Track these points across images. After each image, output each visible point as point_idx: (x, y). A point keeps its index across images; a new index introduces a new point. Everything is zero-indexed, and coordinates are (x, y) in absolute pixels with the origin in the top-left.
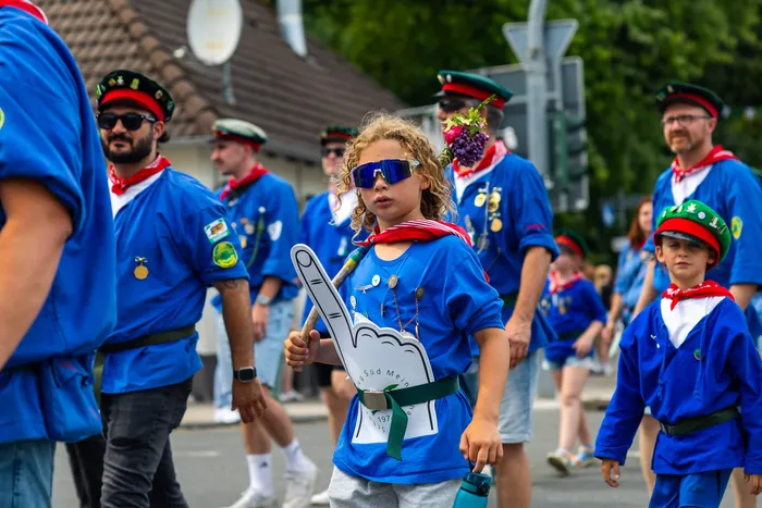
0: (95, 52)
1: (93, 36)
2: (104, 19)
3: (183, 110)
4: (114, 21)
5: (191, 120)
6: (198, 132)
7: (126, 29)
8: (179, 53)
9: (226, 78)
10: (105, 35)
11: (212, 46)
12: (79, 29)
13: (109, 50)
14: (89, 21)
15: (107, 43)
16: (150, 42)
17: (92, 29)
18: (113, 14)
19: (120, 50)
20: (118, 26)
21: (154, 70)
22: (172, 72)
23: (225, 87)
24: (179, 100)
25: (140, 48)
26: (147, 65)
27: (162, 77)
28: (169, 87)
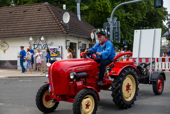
0: (50, 21)
1: (50, 19)
2: (51, 17)
5: (62, 32)
7: (54, 18)
8: (61, 22)
11: (66, 21)
14: (49, 17)
16: (57, 20)
18: (53, 16)
19: (53, 21)
21: (58, 24)
22: (60, 25)
23: (68, 27)
24: (61, 29)
25: (56, 21)
26: (57, 24)
27: (59, 25)
28: (59, 27)
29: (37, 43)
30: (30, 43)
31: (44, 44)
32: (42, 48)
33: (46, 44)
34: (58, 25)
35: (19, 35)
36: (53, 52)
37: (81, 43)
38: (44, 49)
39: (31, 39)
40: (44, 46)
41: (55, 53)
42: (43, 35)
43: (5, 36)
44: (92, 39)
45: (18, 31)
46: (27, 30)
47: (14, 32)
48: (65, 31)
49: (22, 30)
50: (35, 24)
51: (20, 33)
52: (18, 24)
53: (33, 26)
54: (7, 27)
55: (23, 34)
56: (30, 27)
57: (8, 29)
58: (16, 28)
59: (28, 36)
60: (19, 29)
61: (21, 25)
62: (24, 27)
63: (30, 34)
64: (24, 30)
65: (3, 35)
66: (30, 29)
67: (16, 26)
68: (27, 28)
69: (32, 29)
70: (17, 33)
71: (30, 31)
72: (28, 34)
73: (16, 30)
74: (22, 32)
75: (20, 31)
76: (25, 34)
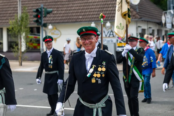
3: (132, 14)
5: (134, 16)
6: (135, 18)
9: (137, 7)
11: (135, 1)
23: (137, 9)
24: (131, 12)
29: (99, 29)
31: (108, 31)
32: (106, 36)
33: (112, 31)
35: (76, 20)
36: (121, 41)
37: (152, 29)
38: (109, 36)
39: (93, 25)
40: (108, 33)
41: (124, 42)
42: (109, 20)
43: (58, 21)
44: (163, 24)
45: (74, 14)
46: (85, 14)
47: (68, 16)
48: (137, 15)
49: (79, 14)
50: (94, 5)
51: (77, 17)
52: (71, 5)
53: (93, 8)
54: (57, 9)
55: (81, 19)
56: (89, 10)
57: (59, 12)
58: (69, 10)
59: (89, 21)
60: (74, 13)
61: (75, 7)
62: (80, 9)
63: (91, 18)
64: (81, 14)
65: (54, 20)
66: (89, 12)
67: (69, 9)
68: (84, 11)
69: (91, 12)
70: (73, 17)
71: (90, 15)
72: (88, 18)
73: (70, 13)
74: (79, 15)
75: (76, 14)
76: (84, 18)
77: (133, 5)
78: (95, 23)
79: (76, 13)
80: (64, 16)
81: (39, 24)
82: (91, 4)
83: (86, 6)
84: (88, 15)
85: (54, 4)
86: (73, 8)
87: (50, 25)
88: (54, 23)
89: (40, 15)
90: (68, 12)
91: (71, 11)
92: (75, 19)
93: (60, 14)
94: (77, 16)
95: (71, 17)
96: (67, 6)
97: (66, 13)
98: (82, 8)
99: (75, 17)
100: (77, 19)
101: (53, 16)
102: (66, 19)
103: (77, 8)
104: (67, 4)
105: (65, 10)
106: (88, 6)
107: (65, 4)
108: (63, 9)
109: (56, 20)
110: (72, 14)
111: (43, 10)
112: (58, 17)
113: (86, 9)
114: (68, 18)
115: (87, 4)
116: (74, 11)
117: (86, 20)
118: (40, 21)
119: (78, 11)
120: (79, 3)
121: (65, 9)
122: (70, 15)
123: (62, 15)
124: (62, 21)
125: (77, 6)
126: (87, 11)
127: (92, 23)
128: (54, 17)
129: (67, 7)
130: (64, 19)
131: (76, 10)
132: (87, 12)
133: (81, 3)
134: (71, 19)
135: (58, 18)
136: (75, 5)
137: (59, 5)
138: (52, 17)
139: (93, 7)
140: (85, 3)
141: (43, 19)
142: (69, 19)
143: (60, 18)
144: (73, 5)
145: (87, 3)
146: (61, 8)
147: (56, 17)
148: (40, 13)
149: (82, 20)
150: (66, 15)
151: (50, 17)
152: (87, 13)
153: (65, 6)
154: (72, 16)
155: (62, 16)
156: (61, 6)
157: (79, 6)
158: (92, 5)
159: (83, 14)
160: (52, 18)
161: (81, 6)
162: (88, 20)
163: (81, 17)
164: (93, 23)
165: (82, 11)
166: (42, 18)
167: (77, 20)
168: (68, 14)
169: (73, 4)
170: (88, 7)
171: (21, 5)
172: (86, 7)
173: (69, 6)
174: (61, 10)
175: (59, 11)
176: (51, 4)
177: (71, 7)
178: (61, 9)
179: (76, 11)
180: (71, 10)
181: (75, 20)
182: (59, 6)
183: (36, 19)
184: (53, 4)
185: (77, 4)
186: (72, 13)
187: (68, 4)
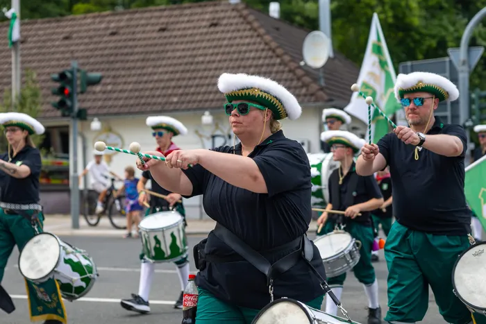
0: (261, 62)
1: (258, 54)
2: (262, 46)
3: (307, 90)
4: (267, 47)
5: (312, 95)
6: (317, 100)
7: (274, 51)
8: (302, 63)
10: (264, 54)
11: (315, 60)
12: (251, 51)
13: (267, 61)
14: (255, 47)
15: (265, 58)
16: (287, 58)
17: (257, 51)
18: (266, 44)
19: (272, 61)
20: (270, 49)
21: (290, 71)
22: (299, 72)
23: (320, 78)
24: (305, 85)
25: (282, 60)
26: (287, 69)
27: (295, 74)
28: (299, 79)
29: (222, 131)
30: (201, 133)
34: (291, 75)
35: (163, 107)
39: (207, 118)
45: (158, 93)
46: (187, 90)
47: (142, 97)
48: (321, 93)
49: (170, 91)
50: (210, 70)
51: (165, 100)
52: (150, 70)
53: (206, 77)
54: (113, 81)
55: (177, 103)
56: (197, 82)
57: (120, 87)
58: (146, 82)
59: (195, 109)
60: (158, 89)
61: (161, 73)
62: (172, 80)
63: (200, 101)
64: (175, 91)
65: (105, 107)
66: (197, 86)
67: (145, 78)
68: (184, 83)
69: (203, 85)
70: (154, 100)
71: (199, 93)
72: (194, 102)
73: (147, 89)
74: (170, 95)
75: (164, 92)
76: (183, 103)
77: (310, 67)
78: (211, 114)
79: (163, 88)
80: (131, 98)
81: (67, 113)
82: (203, 66)
83: (188, 71)
84: (193, 94)
85: (107, 66)
86: (156, 77)
87: (96, 119)
88: (105, 115)
89: (68, 89)
90: (141, 86)
91: (151, 86)
92: (160, 104)
93: (121, 91)
94: (165, 96)
95: (149, 100)
96: (139, 72)
97: (136, 90)
98: (178, 76)
99: (160, 100)
100: (166, 103)
101: (105, 96)
102: (138, 105)
103: (166, 77)
104: (139, 68)
105: (136, 83)
106: (194, 71)
107: (134, 68)
108: (129, 80)
109: (111, 107)
110: (153, 92)
111: (78, 75)
112: (116, 99)
113: (190, 79)
114: (143, 101)
115: (193, 67)
116: (157, 85)
117: (190, 106)
118: (69, 103)
119: (168, 84)
120: (170, 65)
121: (135, 79)
122: (147, 93)
123: (126, 95)
124: (126, 110)
125: (166, 73)
126: (190, 83)
127: (203, 114)
128: (105, 100)
129: (140, 75)
130: (132, 106)
131: (161, 81)
132: (191, 86)
133: (175, 65)
134: (149, 104)
135: (116, 103)
136: (160, 70)
137: (118, 69)
138: (100, 100)
139: (206, 74)
140: (186, 64)
141: (77, 97)
142: (144, 104)
143: (121, 102)
144: (155, 70)
145: (192, 64)
146: (124, 76)
147: (110, 99)
148: (70, 82)
149: (178, 106)
150: (137, 94)
151: (94, 100)
152: (192, 90)
153: (133, 72)
154: (153, 96)
155: (126, 98)
156: (123, 73)
157: (172, 72)
158: (205, 70)
159: (181, 91)
160: (100, 103)
161: (177, 72)
162: (195, 105)
163: (175, 99)
164: (207, 113)
165: (180, 83)
166: (75, 95)
167: (166, 107)
168: (142, 93)
169: (154, 67)
170: (194, 75)
171: (19, 66)
172: (188, 75)
173: (144, 71)
174: (125, 83)
175: (119, 84)
176: (97, 67)
177: (150, 74)
178: (124, 80)
179: (162, 85)
180: (151, 82)
181: (159, 108)
182: (118, 73)
183: (58, 99)
184: (102, 66)
185: (165, 66)
186: (152, 89)
187: (143, 68)
